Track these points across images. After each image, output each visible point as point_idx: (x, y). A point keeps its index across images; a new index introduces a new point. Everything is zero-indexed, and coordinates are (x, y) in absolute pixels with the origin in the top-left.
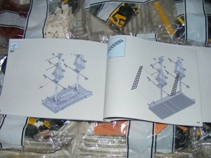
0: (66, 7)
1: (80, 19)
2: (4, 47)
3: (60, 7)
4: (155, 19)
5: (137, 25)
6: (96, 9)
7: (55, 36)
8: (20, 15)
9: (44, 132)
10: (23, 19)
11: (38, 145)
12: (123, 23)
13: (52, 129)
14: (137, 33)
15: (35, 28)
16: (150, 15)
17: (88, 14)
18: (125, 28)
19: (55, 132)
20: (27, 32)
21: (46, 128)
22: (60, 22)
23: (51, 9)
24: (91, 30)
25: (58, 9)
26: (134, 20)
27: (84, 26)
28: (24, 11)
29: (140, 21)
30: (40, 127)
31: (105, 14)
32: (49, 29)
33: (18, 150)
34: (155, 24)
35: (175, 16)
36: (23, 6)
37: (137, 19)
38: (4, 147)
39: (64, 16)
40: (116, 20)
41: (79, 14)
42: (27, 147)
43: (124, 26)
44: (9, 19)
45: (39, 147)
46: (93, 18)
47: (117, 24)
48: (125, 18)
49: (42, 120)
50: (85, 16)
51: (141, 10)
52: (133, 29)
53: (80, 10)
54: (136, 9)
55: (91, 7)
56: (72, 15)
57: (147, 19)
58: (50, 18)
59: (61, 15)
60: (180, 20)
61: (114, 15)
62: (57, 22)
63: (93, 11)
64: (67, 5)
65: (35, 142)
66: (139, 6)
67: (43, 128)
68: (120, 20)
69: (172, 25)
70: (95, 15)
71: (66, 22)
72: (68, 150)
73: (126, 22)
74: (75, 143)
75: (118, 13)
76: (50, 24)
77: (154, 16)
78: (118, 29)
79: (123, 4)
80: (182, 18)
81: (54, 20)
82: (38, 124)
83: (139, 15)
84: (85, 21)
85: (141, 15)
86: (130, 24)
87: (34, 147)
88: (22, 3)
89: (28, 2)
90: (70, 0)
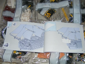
0: (29, 10)
1: (34, 14)
2: (5, 24)
3: (27, 10)
4: (62, 15)
5: (55, 17)
6: (40, 10)
7: (24, 21)
8: (12, 12)
9: (19, 56)
10: (13, 14)
11: (17, 61)
13: (22, 55)
14: (55, 20)
15: (17, 18)
16: (60, 13)
17: (37, 12)
18: (51, 18)
19: (23, 56)
20: (14, 19)
21: (20, 55)
23: (23, 10)
24: (38, 18)
25: (26, 10)
27: (35, 17)
28: (13, 11)
29: (56, 15)
30: (18, 54)
31: (43, 13)
32: (22, 18)
33: (9, 62)
34: (62, 17)
35: (69, 14)
37: (55, 15)
38: (4, 61)
39: (28, 13)
40: (47, 15)
41: (34, 12)
42: (13, 61)
43: (50, 17)
44: (8, 14)
45: (17, 62)
46: (38, 14)
47: (47, 16)
48: (50, 14)
49: (18, 51)
50: (36, 13)
51: (57, 11)
53: (34, 11)
54: (55, 11)
55: (38, 10)
56: (31, 13)
57: (59, 15)
58: (23, 13)
59: (27, 12)
60: (71, 15)
62: (25, 15)
63: (39, 11)
64: (29, 9)
65: (15, 60)
66: (56, 10)
67: (19, 55)
69: (68, 17)
70: (39, 13)
71: (29, 15)
73: (51, 16)
74: (30, 61)
75: (48, 12)
76: (22, 16)
78: (48, 18)
79: (50, 9)
80: (72, 15)
82: (17, 53)
83: (56, 13)
84: (35, 15)
86: (52, 16)
87: (15, 61)
88: (12, 7)
89: (15, 7)
90: (30, 7)
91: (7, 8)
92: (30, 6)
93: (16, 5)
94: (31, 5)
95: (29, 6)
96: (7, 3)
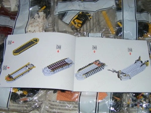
0: (41, 14)
1: (51, 22)
3: (38, 14)
4: (102, 23)
5: (90, 27)
6: (63, 15)
8: (11, 18)
9: (24, 98)
10: (12, 21)
12: (80, 25)
13: (28, 96)
14: (90, 32)
15: (20, 28)
16: (99, 20)
17: (57, 18)
18: (82, 29)
19: (31, 99)
20: (15, 30)
21: (24, 96)
22: (37, 24)
23: (31, 15)
24: (58, 29)
25: (36, 15)
26: (88, 24)
27: (53, 27)
28: (13, 16)
29: (92, 24)
30: (21, 94)
31: (68, 19)
32: (30, 28)
33: (5, 110)
34: (102, 26)
35: (116, 21)
36: (13, 12)
37: (90, 23)
39: (40, 20)
40: (75, 24)
41: (50, 19)
42: (12, 108)
43: (81, 27)
44: (3, 21)
45: (19, 108)
46: (60, 21)
47: (76, 26)
48: (81, 22)
49: (22, 89)
50: (54, 20)
51: (93, 17)
52: (87, 30)
53: (52, 16)
54: (90, 16)
55: (59, 14)
56: (45, 19)
57: (97, 23)
58: (31, 21)
59: (38, 19)
60: (120, 24)
61: (74, 20)
62: (35, 24)
63: (60, 17)
65: (17, 105)
66: (92, 14)
68: (79, 23)
69: (114, 27)
70: (61, 19)
71: (41, 24)
72: (39, 111)
73: (82, 24)
74: (43, 106)
75: (77, 18)
76: (30, 25)
77: (102, 21)
78: (76, 29)
79: (81, 13)
80: (121, 22)
81: (33, 23)
82: (19, 93)
83: (91, 20)
84: (54, 23)
85: (93, 20)
86: (85, 26)
87: (16, 108)
88: (12, 10)
89: (17, 9)
90: (45, 9)
91: (3, 12)
92: (45, 7)
93: (19, 7)
94: (46, 5)
95: (42, 7)
96: (3, 3)
